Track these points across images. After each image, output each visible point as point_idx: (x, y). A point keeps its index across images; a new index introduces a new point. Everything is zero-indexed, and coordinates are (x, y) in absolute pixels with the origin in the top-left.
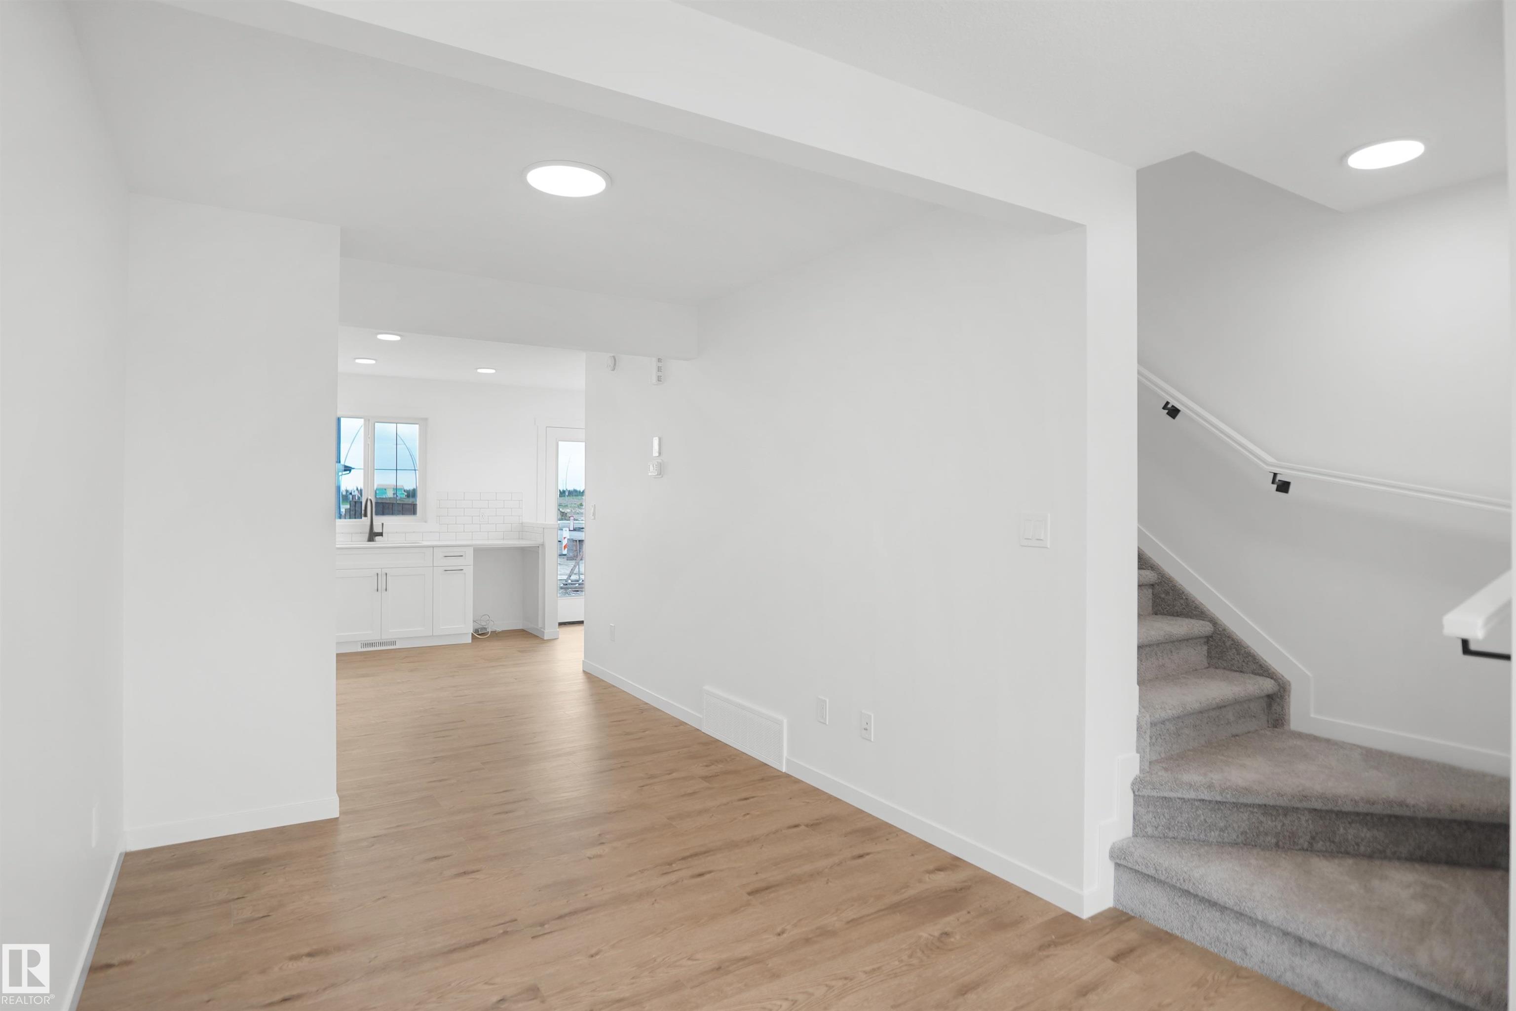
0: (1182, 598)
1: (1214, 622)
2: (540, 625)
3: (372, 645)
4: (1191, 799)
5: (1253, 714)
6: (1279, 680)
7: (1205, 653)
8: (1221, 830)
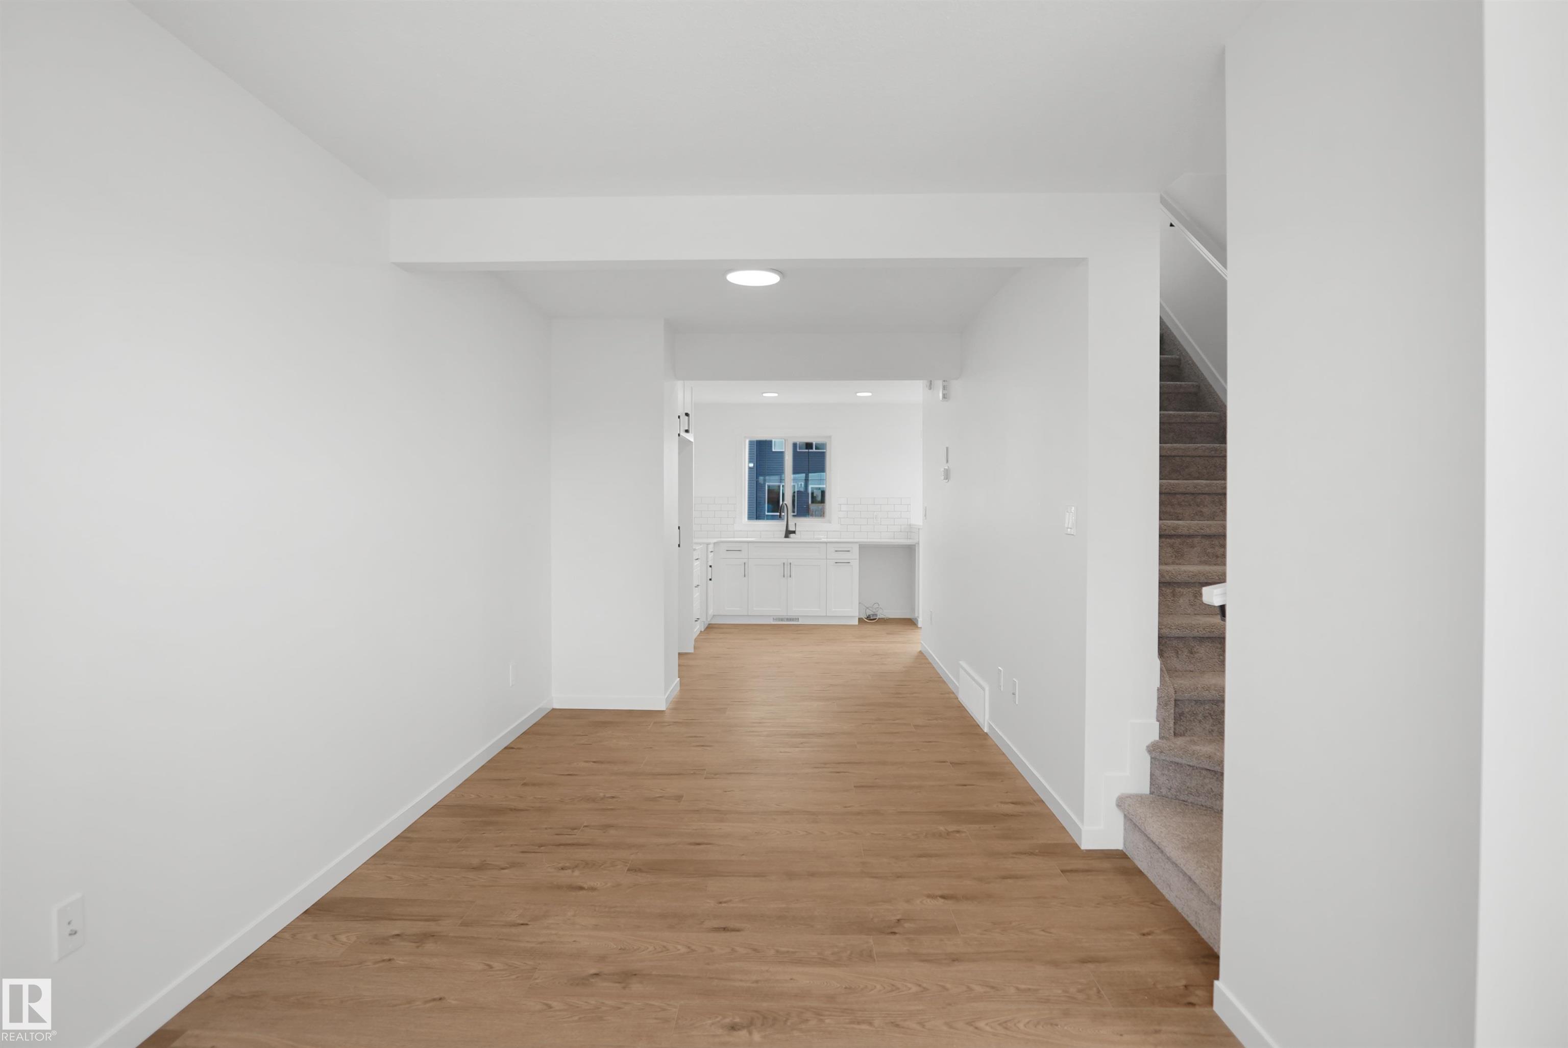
2: (916, 615)
3: (782, 620)
4: (1199, 767)
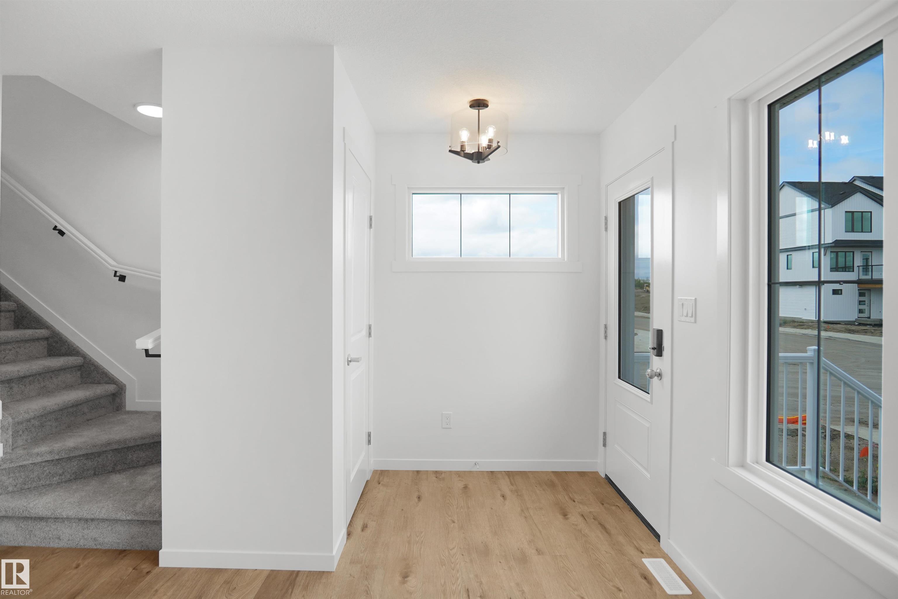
0: (66, 345)
1: (84, 356)
4: (39, 462)
5: (102, 406)
6: (119, 385)
7: (79, 375)
8: (60, 475)
